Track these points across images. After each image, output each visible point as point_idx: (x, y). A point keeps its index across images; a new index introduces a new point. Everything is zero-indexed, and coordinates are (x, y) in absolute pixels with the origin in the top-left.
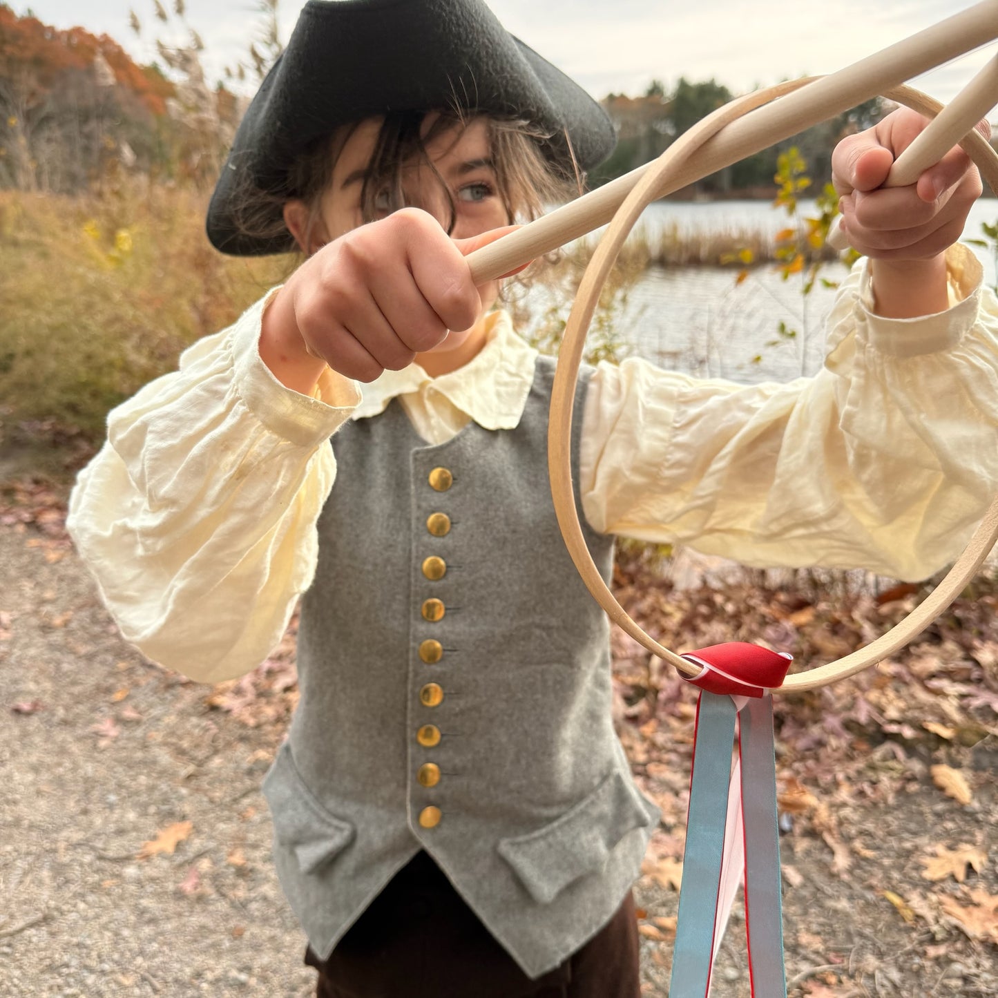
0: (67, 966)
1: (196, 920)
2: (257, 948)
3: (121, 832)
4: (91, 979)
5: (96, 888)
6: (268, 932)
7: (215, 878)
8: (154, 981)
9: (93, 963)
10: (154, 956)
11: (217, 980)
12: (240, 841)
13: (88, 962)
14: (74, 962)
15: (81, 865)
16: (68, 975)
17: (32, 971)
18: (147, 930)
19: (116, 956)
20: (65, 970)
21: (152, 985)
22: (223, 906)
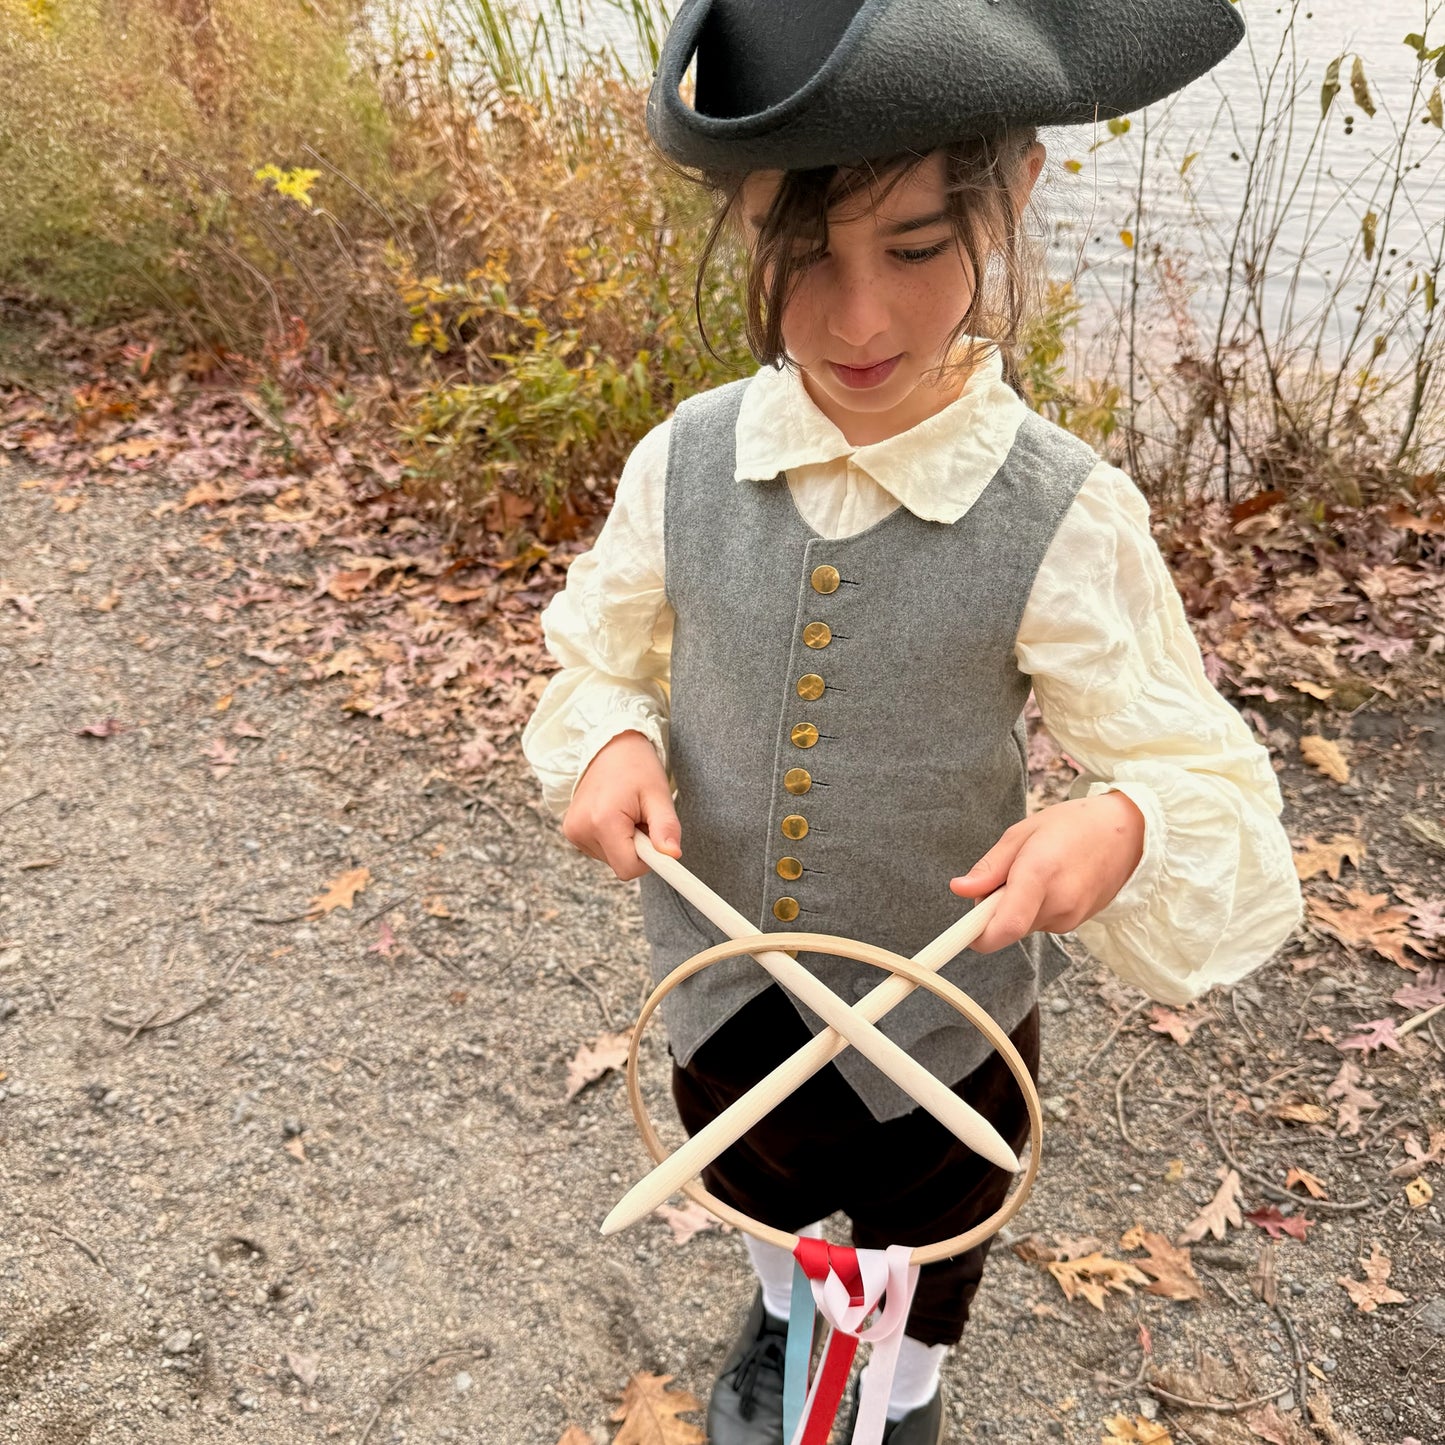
0: (253, 1055)
1: (403, 987)
2: (486, 1014)
3: (276, 887)
4: (288, 1069)
5: (263, 959)
6: (495, 994)
7: (415, 934)
8: (368, 1064)
9: (286, 1050)
10: (360, 1034)
11: (446, 1056)
12: (437, 886)
13: (278, 1049)
14: (261, 1051)
15: (236, 934)
16: (258, 1066)
17: (212, 1066)
18: (343, 1005)
19: (312, 1039)
20: (253, 1061)
21: (365, 1068)
22: (432, 967)
